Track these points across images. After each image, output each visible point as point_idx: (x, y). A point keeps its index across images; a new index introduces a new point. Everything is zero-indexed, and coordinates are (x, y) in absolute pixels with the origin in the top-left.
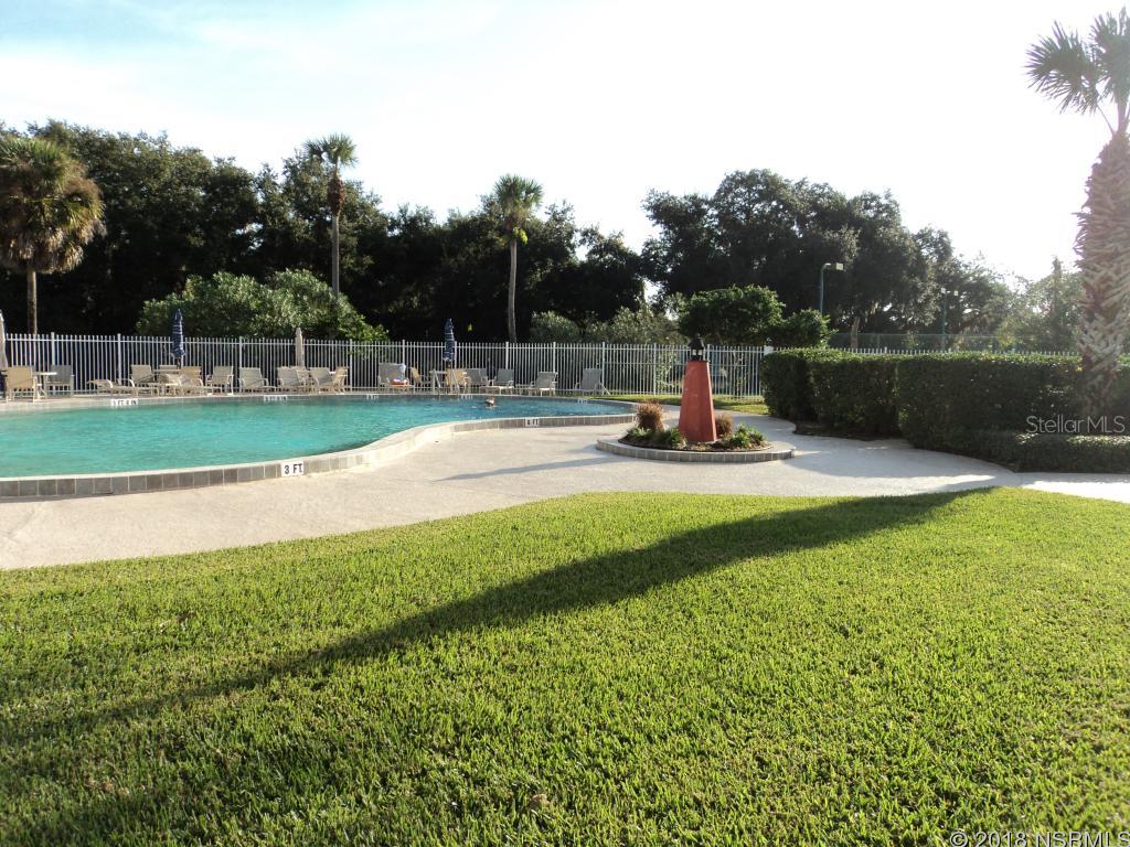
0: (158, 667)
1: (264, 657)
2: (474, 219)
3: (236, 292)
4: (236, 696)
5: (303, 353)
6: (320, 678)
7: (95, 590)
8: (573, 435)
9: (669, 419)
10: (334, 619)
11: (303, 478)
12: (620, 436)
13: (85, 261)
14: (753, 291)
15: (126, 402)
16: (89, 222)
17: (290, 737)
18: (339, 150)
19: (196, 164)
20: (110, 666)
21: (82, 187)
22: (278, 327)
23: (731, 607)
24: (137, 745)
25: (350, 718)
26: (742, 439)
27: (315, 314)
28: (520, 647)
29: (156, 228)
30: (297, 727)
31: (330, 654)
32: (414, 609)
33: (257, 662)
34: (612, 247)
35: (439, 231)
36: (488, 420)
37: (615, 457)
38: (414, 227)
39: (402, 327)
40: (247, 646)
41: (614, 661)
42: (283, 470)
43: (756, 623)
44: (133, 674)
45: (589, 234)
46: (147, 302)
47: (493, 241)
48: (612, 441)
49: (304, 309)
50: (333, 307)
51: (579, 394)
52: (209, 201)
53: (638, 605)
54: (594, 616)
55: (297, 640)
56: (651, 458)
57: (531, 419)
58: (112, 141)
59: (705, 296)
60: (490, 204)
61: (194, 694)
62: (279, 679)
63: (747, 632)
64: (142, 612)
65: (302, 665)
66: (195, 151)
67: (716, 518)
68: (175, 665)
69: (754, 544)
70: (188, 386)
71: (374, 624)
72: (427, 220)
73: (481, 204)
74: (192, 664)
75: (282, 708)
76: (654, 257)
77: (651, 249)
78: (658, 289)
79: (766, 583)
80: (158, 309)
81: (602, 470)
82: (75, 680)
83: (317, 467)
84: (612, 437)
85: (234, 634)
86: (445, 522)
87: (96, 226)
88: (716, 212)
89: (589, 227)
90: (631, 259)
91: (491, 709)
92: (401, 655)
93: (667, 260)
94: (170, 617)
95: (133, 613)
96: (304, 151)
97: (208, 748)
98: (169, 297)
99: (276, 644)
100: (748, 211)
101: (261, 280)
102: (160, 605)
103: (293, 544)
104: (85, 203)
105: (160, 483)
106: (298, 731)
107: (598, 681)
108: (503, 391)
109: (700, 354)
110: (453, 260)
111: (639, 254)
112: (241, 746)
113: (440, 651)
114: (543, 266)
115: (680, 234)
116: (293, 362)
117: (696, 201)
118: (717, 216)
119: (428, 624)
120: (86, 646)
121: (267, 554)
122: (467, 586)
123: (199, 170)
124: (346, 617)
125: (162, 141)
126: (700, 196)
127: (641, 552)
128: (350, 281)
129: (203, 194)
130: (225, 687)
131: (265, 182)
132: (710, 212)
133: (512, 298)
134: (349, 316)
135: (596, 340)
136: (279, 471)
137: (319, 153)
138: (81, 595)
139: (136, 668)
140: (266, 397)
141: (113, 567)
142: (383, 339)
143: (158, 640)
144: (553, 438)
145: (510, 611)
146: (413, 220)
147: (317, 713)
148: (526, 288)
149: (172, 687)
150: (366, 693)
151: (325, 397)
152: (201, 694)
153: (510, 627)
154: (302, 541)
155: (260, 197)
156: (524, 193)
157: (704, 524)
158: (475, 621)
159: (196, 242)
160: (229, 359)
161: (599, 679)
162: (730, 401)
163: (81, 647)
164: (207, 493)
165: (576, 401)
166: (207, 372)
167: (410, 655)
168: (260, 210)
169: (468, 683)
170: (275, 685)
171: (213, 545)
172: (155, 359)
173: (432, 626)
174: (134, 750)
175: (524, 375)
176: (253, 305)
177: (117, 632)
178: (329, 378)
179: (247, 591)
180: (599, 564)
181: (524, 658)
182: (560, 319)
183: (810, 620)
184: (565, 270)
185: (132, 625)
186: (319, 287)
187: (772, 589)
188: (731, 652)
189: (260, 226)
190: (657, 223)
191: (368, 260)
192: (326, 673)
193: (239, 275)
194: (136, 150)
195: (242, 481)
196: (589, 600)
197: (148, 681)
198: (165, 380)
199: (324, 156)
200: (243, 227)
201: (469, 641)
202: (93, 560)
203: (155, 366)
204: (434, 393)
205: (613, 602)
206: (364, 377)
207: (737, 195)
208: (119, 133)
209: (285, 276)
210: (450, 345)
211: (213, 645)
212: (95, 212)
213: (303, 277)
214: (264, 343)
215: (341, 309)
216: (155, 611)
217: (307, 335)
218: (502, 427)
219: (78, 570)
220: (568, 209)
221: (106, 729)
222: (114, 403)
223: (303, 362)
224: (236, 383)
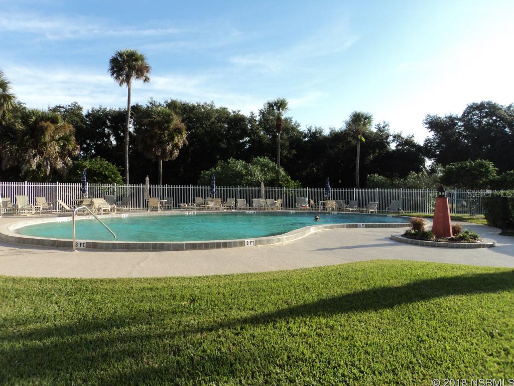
0: (179, 320)
1: (219, 320)
2: (342, 132)
3: (237, 167)
4: (205, 334)
5: (264, 193)
6: (239, 331)
7: (163, 288)
8: (381, 232)
9: (428, 225)
10: (251, 307)
11: (254, 247)
12: (402, 233)
13: (180, 155)
14: (480, 162)
15: (192, 213)
16: (181, 140)
17: (221, 353)
18: (281, 105)
19: (224, 113)
20: (162, 317)
21: (180, 126)
22: (253, 182)
23: (434, 317)
24: (164, 349)
25: (246, 348)
26: (466, 237)
27: (270, 175)
28: (327, 326)
29: (208, 140)
30: (224, 350)
31: (245, 321)
32: (286, 306)
33: (216, 322)
34: (408, 142)
35: (325, 138)
36: (341, 224)
37: (398, 243)
38: (315, 137)
39: (309, 181)
40: (214, 315)
41: (368, 337)
42: (246, 243)
43: (445, 326)
44: (169, 321)
45: (397, 137)
46: (202, 172)
47: (350, 142)
48: (398, 235)
49: (265, 174)
50: (277, 173)
51: (388, 213)
52: (229, 129)
53: (387, 312)
54: (365, 316)
55: (234, 314)
56: (417, 244)
57: (361, 224)
58: (194, 106)
59: (453, 165)
60: (349, 125)
61: (189, 331)
62: (223, 329)
63: (439, 330)
64: (178, 298)
65: (233, 325)
66: (225, 109)
67: (441, 274)
68: (185, 320)
69: (456, 288)
70: (216, 206)
71: (266, 310)
72: (320, 133)
73: (345, 125)
74: (192, 320)
75: (221, 341)
76: (430, 146)
77: (428, 143)
78: (432, 162)
79: (456, 308)
80: (207, 175)
81: (391, 249)
82: (148, 321)
83: (260, 242)
84: (398, 234)
85: (210, 309)
86: (309, 269)
87: (184, 141)
88: (462, 124)
89: (397, 134)
90: (418, 147)
91: (305, 351)
92: (274, 324)
93: (436, 148)
94: (187, 301)
95: (174, 298)
96: (267, 106)
97: (189, 353)
98: (211, 169)
99: (225, 316)
100: (480, 123)
101: (247, 162)
102: (185, 296)
103: (242, 275)
104: (180, 133)
105: (196, 247)
106: (224, 351)
107: (357, 344)
108: (352, 211)
109: (443, 194)
110: (331, 151)
111: (422, 145)
112: (201, 354)
113: (291, 325)
114: (374, 153)
115: (443, 135)
116: (260, 197)
117: (451, 119)
118: (463, 126)
119: (289, 313)
120: (155, 309)
121: (231, 278)
122: (311, 297)
123: (226, 116)
124: (256, 307)
125: (212, 105)
126: (453, 116)
127: (397, 288)
128: (286, 161)
129: (227, 126)
130: (201, 330)
131: (252, 120)
132: (459, 124)
133: (358, 168)
134: (284, 176)
135: (398, 187)
136: (244, 243)
137: (273, 107)
138: (158, 289)
139: (170, 319)
140: (247, 211)
141: (172, 279)
142: (298, 187)
143: (181, 309)
144: (371, 233)
145: (327, 310)
146: (314, 133)
147: (234, 345)
148: (366, 163)
149: (182, 328)
150: (255, 339)
151: (271, 212)
152: (191, 332)
153: (324, 317)
154: (247, 274)
155: (249, 127)
156: (363, 119)
157: (433, 277)
158: (310, 313)
159: (223, 146)
160: (234, 196)
161: (359, 344)
162: (468, 217)
163: (153, 309)
164: (215, 252)
165: (386, 216)
166: (224, 201)
167: (278, 325)
168: (249, 132)
169: (299, 339)
170: (220, 331)
171: (211, 274)
172: (204, 195)
173: (291, 314)
174: (163, 350)
175: (362, 204)
176: (244, 172)
177: (167, 305)
178: (274, 204)
179: (219, 293)
180: (375, 292)
181: (327, 331)
182: (381, 178)
183: (474, 327)
184: (384, 154)
185: (173, 303)
186: (272, 164)
187: (459, 311)
188: (427, 339)
189: (249, 138)
190: (431, 130)
191: (294, 152)
192: (242, 329)
193: (238, 160)
194: (202, 110)
195: (229, 247)
196: (365, 308)
197: (174, 325)
198: (208, 204)
199: (275, 108)
200: (242, 139)
201: (305, 322)
202: (165, 276)
203: (204, 198)
204: (319, 211)
205: (376, 311)
206: (290, 203)
207: (473, 115)
208: (197, 103)
209: (258, 160)
210: (328, 189)
211: (201, 313)
212: (184, 136)
213: (265, 160)
214: (248, 188)
215: (280, 173)
216: (183, 297)
217: (265, 185)
218: (347, 227)
219: (158, 279)
220: (386, 126)
221: (154, 341)
222: (187, 213)
223: (264, 197)
224: (236, 206)
